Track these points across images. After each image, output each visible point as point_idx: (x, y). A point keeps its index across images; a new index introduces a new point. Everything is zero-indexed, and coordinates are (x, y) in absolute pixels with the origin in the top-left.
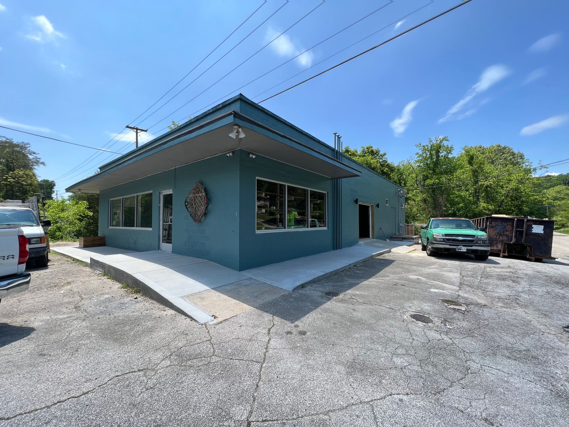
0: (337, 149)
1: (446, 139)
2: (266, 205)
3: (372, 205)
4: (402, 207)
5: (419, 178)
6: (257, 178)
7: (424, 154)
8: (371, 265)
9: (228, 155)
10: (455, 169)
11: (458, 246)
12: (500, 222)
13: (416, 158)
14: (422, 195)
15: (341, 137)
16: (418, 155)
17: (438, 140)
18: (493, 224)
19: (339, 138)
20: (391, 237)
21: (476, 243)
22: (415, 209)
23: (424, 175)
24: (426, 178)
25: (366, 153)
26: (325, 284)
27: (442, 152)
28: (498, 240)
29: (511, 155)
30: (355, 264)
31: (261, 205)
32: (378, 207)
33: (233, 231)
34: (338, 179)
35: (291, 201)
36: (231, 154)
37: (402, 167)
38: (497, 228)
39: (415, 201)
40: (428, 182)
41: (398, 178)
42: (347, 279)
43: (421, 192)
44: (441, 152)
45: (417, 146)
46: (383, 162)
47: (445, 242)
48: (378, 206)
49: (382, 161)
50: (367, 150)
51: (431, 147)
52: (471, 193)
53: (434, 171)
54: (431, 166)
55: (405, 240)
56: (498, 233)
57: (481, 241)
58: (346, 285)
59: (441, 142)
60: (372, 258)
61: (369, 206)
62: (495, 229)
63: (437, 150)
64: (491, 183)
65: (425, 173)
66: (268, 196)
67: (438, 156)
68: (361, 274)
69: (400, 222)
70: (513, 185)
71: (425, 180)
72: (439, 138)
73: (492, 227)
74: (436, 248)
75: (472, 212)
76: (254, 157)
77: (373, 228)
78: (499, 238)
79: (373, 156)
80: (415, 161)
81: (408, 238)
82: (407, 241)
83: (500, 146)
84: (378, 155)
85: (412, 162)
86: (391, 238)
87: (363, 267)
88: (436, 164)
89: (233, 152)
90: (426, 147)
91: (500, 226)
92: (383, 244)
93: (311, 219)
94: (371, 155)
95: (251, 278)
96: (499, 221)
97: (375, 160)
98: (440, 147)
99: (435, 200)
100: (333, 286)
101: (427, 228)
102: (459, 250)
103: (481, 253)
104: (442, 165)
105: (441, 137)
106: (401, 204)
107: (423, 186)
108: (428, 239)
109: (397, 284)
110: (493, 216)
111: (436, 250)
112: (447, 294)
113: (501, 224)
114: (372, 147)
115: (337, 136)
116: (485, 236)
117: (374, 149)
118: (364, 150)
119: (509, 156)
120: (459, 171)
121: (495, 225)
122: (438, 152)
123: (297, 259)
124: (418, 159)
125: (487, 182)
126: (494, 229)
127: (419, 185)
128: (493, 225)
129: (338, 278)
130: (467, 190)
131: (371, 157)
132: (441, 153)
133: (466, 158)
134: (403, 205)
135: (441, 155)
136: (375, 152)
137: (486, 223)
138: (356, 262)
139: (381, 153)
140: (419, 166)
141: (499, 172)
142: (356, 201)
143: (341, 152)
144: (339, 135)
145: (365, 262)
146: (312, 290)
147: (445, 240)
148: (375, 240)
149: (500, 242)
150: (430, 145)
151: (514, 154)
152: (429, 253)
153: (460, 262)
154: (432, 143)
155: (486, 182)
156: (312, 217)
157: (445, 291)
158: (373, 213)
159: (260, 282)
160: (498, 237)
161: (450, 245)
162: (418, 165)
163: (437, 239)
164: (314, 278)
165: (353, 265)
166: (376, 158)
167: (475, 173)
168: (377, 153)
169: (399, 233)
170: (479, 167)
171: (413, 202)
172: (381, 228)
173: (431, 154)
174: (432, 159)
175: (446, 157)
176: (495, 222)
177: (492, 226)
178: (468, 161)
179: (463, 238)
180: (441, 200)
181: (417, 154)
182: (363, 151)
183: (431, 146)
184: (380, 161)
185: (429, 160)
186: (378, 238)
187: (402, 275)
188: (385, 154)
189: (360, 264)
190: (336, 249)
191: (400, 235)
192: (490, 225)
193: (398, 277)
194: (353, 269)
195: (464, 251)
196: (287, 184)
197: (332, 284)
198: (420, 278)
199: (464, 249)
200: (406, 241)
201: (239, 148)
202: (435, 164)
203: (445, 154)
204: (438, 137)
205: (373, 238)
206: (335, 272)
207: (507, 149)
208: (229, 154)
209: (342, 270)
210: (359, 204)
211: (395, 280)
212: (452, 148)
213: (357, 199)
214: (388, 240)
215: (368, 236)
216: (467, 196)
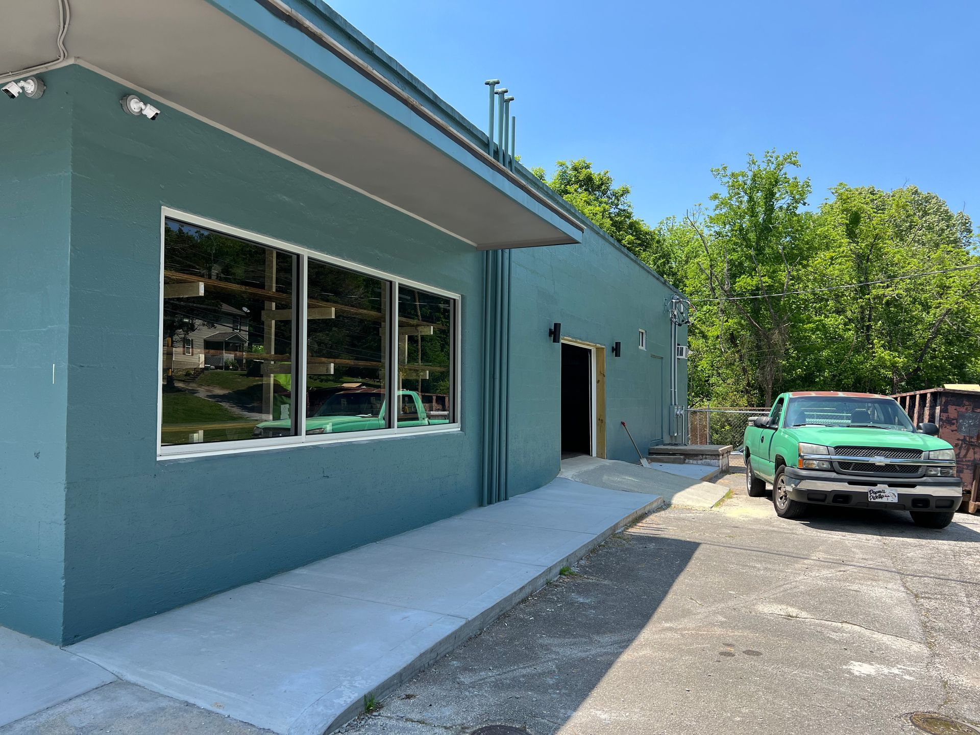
0: (496, 140)
1: (793, 159)
2: (237, 337)
3: (598, 345)
4: (681, 354)
5: (717, 270)
6: (167, 211)
7: (734, 199)
8: (618, 563)
9: (15, 89)
10: (813, 249)
11: (874, 484)
12: (970, 408)
13: (710, 208)
14: (727, 321)
15: (512, 99)
16: (717, 202)
17: (772, 160)
18: (952, 411)
19: (505, 103)
20: (649, 450)
21: (924, 476)
22: (704, 364)
23: (730, 262)
24: (736, 271)
25: (568, 183)
26: (466, 679)
27: (781, 195)
28: (962, 461)
29: (943, 220)
30: (565, 564)
31: (220, 339)
32: (618, 354)
33: (37, 455)
34: (500, 251)
35: (327, 323)
36: (30, 87)
37: (668, 235)
38: (961, 425)
39: (705, 337)
40: (745, 282)
41: (658, 267)
42: (546, 640)
43: (723, 311)
44: (777, 195)
45: (716, 173)
46: (618, 214)
47: (834, 471)
48: (616, 350)
49: (617, 210)
50: (574, 173)
51: (754, 180)
52: (850, 320)
53: (760, 251)
54: (752, 236)
55: (691, 461)
56: (964, 440)
57: (939, 469)
58: (551, 673)
59: (779, 166)
60: (614, 535)
61: (590, 350)
62: (956, 428)
63: (769, 189)
64: (901, 292)
65: (735, 256)
66: (245, 309)
67: (770, 209)
68: (595, 608)
69: (673, 404)
70: (951, 301)
71: (733, 277)
72: (774, 155)
73: (949, 421)
74: (810, 494)
75: (853, 374)
76: (150, 112)
77: (601, 421)
78: (965, 456)
79: (590, 193)
80: (708, 220)
81: (702, 455)
82: (700, 462)
83: (916, 191)
84: (604, 193)
85: (701, 219)
86: (650, 454)
87: (591, 574)
88: (766, 230)
89: (41, 79)
90: (740, 179)
91: (970, 418)
92: (634, 475)
93: (401, 393)
94: (586, 190)
95: (119, 683)
96: (967, 403)
97: (598, 208)
98: (777, 182)
99: (760, 336)
100: (498, 686)
101: (774, 426)
102: (876, 497)
103: (937, 507)
104: (779, 237)
105: (781, 154)
106: (678, 345)
107: (729, 294)
108: (780, 462)
109: (732, 650)
110: (948, 387)
111: (809, 499)
112: (912, 685)
113: (973, 411)
114: (588, 167)
115: (496, 93)
116: (947, 451)
117: (596, 172)
118: (565, 172)
119: (939, 222)
120: (823, 256)
121: (956, 416)
122: (770, 195)
123: (345, 556)
124: (717, 212)
125: (893, 291)
126: (954, 427)
127: (718, 292)
128: (952, 416)
129: (512, 639)
130: (839, 312)
131: (584, 196)
132: (777, 200)
133: (843, 219)
134: (685, 348)
135: (777, 205)
136: (597, 183)
137: (933, 408)
138: (567, 559)
139: (615, 187)
140: (719, 234)
141: (919, 263)
142: (555, 333)
143: (510, 153)
144: (504, 89)
145: (593, 551)
146: (409, 724)
147: (836, 465)
148: (608, 462)
149: (968, 466)
150: (750, 174)
151: (950, 218)
152: (783, 506)
153: (879, 537)
154: (755, 168)
155: (890, 289)
156: (406, 384)
157: (895, 671)
158: (601, 374)
159: (164, 703)
160: (963, 452)
161: (851, 483)
162: (717, 229)
163: (811, 462)
164: (418, 654)
165: (558, 570)
166: (601, 203)
167: (862, 262)
168: (602, 184)
169: (671, 437)
170: (872, 247)
171: (701, 341)
172: (623, 424)
173: (751, 199)
174: (754, 214)
175: (790, 211)
176: (958, 407)
177: (948, 418)
178: (845, 227)
179: (888, 461)
180: (776, 337)
181: (715, 197)
182: (563, 176)
183: (755, 176)
184: (612, 210)
185: (747, 217)
186: (615, 456)
187: (731, 603)
188: (625, 192)
189: (582, 562)
190: (490, 503)
191: (676, 445)
192: (945, 416)
193: (722, 613)
194: (559, 589)
195: (890, 500)
196: (306, 253)
197: (492, 675)
198: (793, 611)
199: (890, 495)
200: (695, 462)
201: (71, 61)
202: (762, 231)
203: (789, 201)
204: (773, 152)
205: (600, 455)
206: (498, 610)
207: (934, 201)
208: (22, 83)
209: (522, 596)
210: (562, 341)
211: (718, 631)
212: (808, 186)
213: (557, 326)
214: (644, 461)
215: (587, 451)
216: (840, 327)
